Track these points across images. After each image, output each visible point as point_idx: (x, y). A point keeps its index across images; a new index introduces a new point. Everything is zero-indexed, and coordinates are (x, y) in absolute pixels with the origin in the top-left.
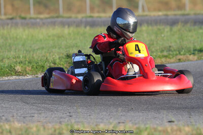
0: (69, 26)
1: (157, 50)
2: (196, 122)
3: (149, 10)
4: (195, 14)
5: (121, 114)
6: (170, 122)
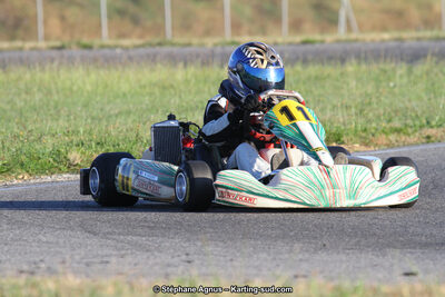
0: (185, 65)
1: (379, 117)
3: (361, 28)
5: (300, 256)
6: (407, 274)
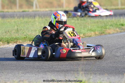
3: (40, 7)
5: (21, 75)
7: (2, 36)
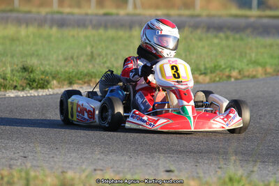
0: (27, 26)
2: (204, 173)
3: (143, 6)
4: (208, 16)
5: (99, 156)
6: (168, 171)
7: (58, 68)
